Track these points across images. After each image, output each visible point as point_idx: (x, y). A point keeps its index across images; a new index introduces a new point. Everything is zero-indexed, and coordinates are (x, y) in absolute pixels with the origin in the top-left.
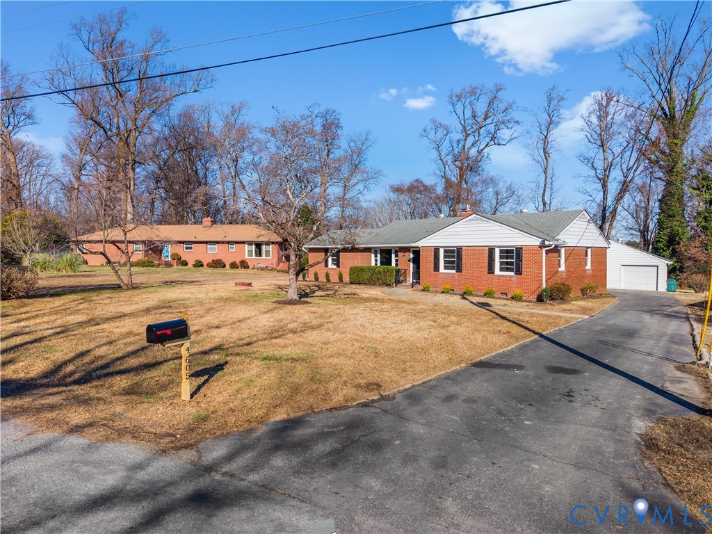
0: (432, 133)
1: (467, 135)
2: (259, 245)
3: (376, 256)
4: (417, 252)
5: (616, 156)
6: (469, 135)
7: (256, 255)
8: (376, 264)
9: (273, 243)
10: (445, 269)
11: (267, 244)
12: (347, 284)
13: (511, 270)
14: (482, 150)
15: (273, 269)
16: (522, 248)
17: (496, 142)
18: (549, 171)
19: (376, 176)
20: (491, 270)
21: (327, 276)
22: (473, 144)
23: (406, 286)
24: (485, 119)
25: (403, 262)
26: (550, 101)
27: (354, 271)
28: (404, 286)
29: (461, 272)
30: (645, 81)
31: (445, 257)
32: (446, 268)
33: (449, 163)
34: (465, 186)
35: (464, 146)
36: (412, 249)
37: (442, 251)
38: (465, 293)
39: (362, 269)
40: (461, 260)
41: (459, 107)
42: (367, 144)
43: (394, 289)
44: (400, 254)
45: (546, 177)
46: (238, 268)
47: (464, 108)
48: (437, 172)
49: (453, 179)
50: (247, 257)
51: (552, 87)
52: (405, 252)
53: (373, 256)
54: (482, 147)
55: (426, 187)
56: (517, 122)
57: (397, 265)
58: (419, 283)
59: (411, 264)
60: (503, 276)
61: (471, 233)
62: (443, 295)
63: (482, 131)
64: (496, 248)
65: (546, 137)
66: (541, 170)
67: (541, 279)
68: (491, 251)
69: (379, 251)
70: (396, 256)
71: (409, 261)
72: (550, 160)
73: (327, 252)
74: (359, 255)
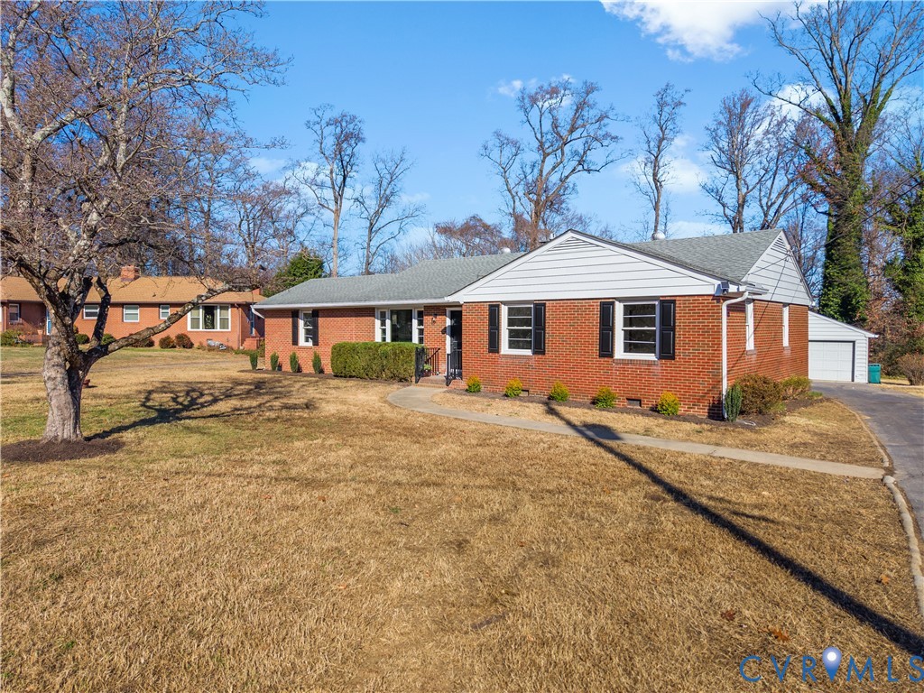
0: (495, 154)
1: (546, 155)
2: (210, 310)
3: (383, 324)
4: (457, 315)
5: (750, 188)
6: (548, 154)
7: (206, 326)
8: (384, 339)
9: (233, 305)
10: (510, 347)
11: (224, 307)
12: (329, 377)
13: (650, 349)
14: (567, 177)
15: (229, 349)
16: (674, 302)
17: (586, 168)
18: (662, 207)
19: (417, 213)
20: (606, 348)
21: (294, 360)
22: (554, 168)
23: (436, 382)
24: (572, 131)
25: (432, 335)
26: (661, 105)
27: (339, 351)
28: (432, 382)
29: (543, 353)
30: (807, 65)
31: (511, 322)
32: (512, 345)
33: (521, 194)
34: (543, 227)
35: (541, 171)
36: (448, 310)
37: (504, 310)
38: (551, 398)
39: (353, 349)
40: (544, 329)
41: (534, 114)
42: (403, 166)
43: (413, 388)
44: (427, 319)
45: (657, 215)
46: (175, 347)
47: (541, 116)
48: (504, 208)
49: (526, 217)
50: (189, 329)
51: (664, 87)
52: (436, 315)
53: (378, 323)
54: (566, 173)
55: (486, 227)
56: (615, 138)
57: (421, 340)
58: (460, 375)
59: (448, 338)
60: (631, 362)
61: (564, 271)
62: (507, 403)
63: (567, 148)
64: (617, 303)
65: (656, 158)
66: (651, 206)
67: (719, 368)
68: (606, 308)
69: (388, 314)
70: (421, 323)
71: (444, 331)
72: (663, 191)
73: (298, 317)
74: (353, 322)
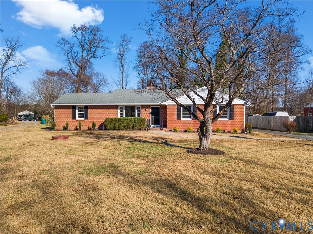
4: (155, 108)
8: (122, 116)
16: (233, 106)
21: (80, 125)
25: (145, 115)
36: (151, 106)
40: (196, 113)
44: (143, 110)
52: (146, 108)
53: (119, 111)
56: (107, 48)
59: (151, 116)
60: (222, 121)
63: (92, 49)
64: (218, 106)
67: (244, 121)
69: (123, 108)
70: (139, 111)
73: (75, 108)
74: (107, 111)
